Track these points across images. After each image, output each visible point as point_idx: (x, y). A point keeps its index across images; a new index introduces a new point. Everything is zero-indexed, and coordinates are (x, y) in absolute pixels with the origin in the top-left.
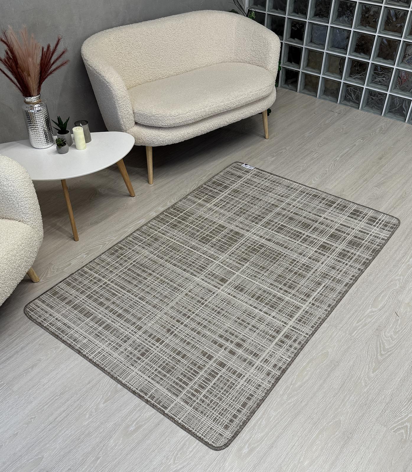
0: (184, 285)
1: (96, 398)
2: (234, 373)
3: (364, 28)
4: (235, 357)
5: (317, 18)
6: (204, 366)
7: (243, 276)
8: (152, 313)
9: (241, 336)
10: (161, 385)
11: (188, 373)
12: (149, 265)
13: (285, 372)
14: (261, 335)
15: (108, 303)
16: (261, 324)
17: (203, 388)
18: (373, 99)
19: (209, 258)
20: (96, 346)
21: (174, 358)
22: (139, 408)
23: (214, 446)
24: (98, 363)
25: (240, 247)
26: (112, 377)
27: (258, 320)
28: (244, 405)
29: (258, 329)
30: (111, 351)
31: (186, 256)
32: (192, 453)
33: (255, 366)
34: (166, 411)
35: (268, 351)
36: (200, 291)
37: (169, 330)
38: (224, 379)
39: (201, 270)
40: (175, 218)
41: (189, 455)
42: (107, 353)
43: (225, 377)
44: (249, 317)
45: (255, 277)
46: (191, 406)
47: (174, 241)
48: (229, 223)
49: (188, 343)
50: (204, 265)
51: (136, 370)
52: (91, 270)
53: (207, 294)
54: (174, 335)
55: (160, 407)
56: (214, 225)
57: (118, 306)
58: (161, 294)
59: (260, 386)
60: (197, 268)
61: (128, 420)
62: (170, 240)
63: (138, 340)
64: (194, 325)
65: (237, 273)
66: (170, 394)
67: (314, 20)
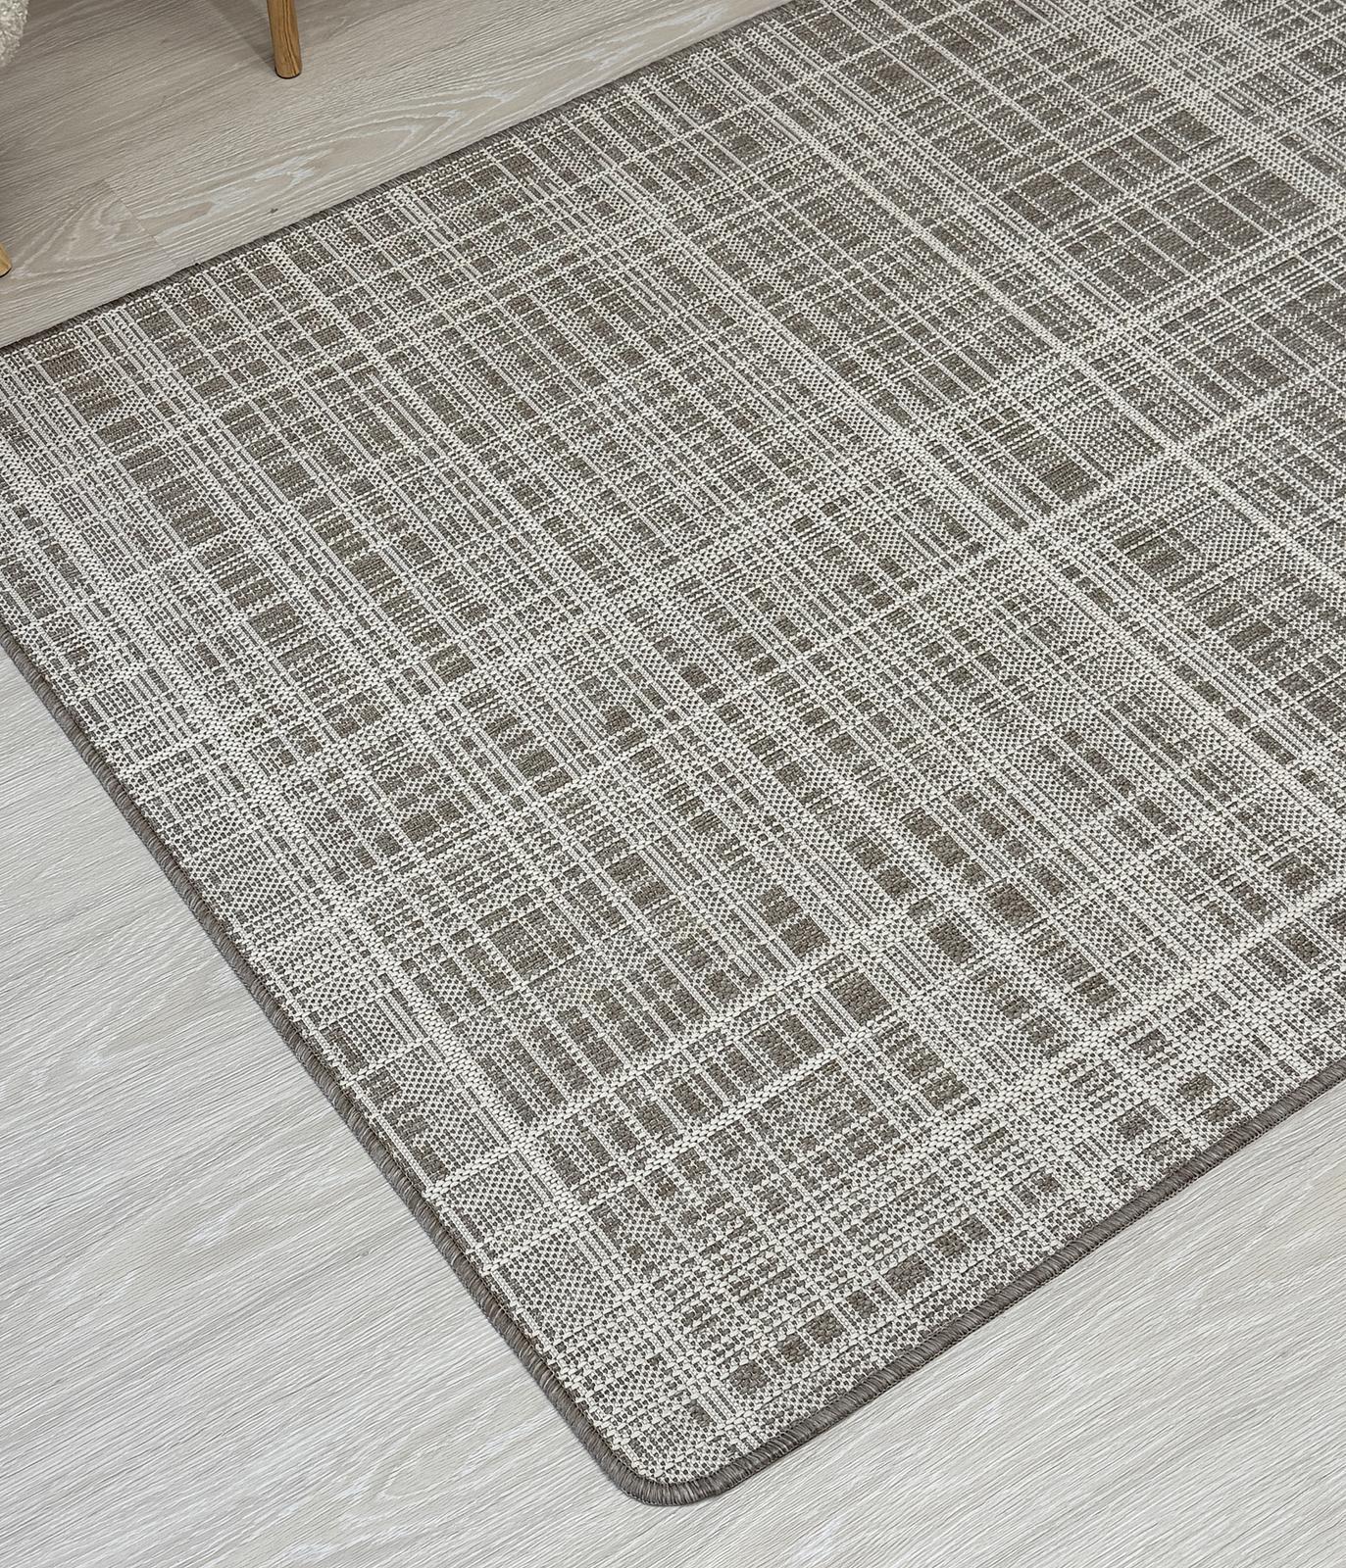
0: (808, 465)
1: (78, 1010)
2: (914, 1071)
4: (958, 974)
6: (753, 980)
7: (1207, 476)
8: (560, 594)
9: (1045, 854)
10: (460, 1029)
11: (641, 999)
12: (648, 298)
13: (1244, 1143)
14: (1178, 873)
15: (327, 482)
16: (1209, 805)
17: (695, 1107)
19: (1030, 322)
20: (178, 718)
21: (589, 888)
22: (286, 1130)
23: (634, 1473)
24: (154, 814)
25: (1256, 281)
26: (205, 913)
27: (1199, 775)
28: (908, 1276)
29: (1171, 829)
30: (250, 766)
31: (890, 283)
32: (492, 1475)
33: (1061, 1060)
34: (433, 1191)
35: (1181, 983)
36: (897, 518)
37: (619, 718)
38: (840, 1086)
39: (950, 389)
40: (912, 29)
41: (469, 1477)
42: (224, 767)
43: (852, 1075)
44: (1142, 745)
45: (1286, 493)
46: (585, 1199)
47: (851, 175)
48: (1246, 112)
49: (707, 824)
50: (983, 363)
51: (347, 910)
52: (303, 262)
53: (933, 545)
54: (640, 756)
55: (409, 1157)
56: (1141, 110)
57: (380, 511)
58: (655, 491)
59: (1049, 1184)
60: (932, 372)
61: (203, 1181)
62: (826, 166)
63: (421, 737)
64: (777, 719)
65: (1174, 450)
66: (487, 1097)
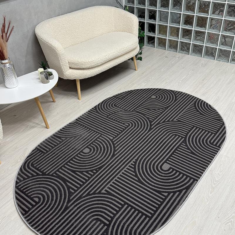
3: (188, 12)
5: (162, 8)
18: (196, 49)
67: (161, 9)
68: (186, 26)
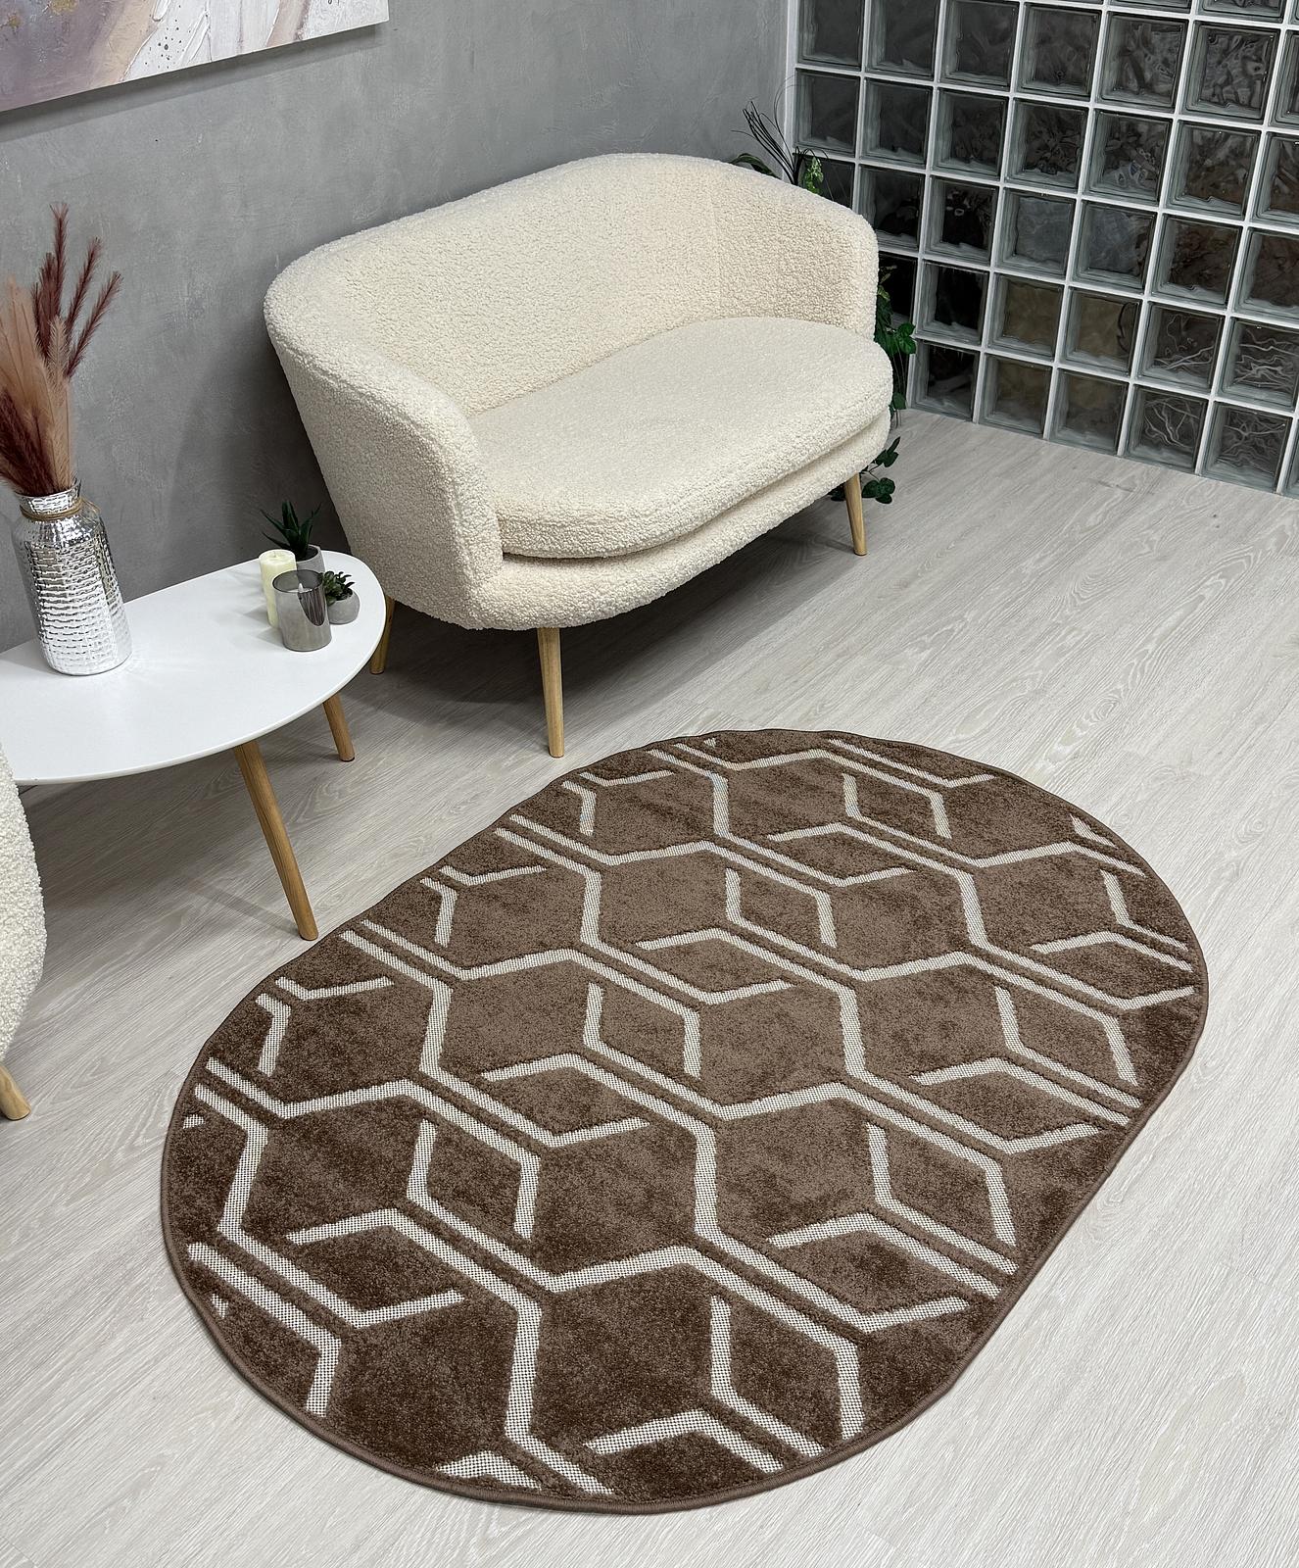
3: (1199, 203)
5: (1035, 176)
18: (1240, 437)
67: (1027, 182)
68: (1182, 291)
